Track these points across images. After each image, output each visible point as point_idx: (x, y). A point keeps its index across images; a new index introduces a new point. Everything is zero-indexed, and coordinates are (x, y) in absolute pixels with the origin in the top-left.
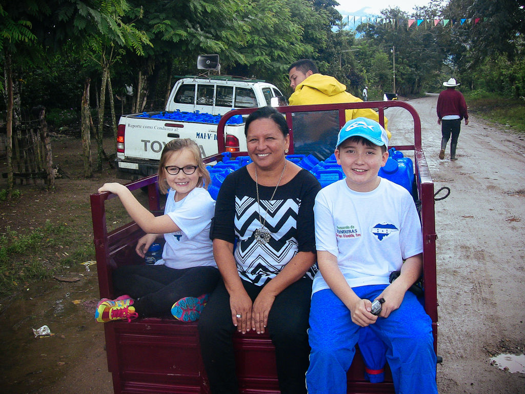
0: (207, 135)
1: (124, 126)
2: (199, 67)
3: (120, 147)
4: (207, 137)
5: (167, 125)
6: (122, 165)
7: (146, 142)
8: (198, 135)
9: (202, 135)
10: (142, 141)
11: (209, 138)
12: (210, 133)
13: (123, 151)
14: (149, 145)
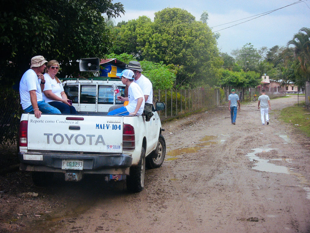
0: (105, 125)
1: (27, 122)
2: (81, 69)
3: (23, 141)
4: (106, 128)
5: (68, 119)
6: (27, 157)
7: (48, 135)
8: (97, 126)
9: (101, 126)
10: (45, 134)
11: (108, 128)
12: (108, 124)
13: (26, 145)
14: (51, 138)
